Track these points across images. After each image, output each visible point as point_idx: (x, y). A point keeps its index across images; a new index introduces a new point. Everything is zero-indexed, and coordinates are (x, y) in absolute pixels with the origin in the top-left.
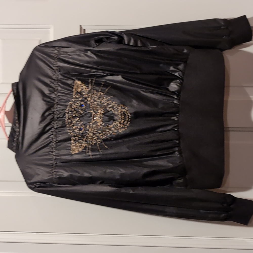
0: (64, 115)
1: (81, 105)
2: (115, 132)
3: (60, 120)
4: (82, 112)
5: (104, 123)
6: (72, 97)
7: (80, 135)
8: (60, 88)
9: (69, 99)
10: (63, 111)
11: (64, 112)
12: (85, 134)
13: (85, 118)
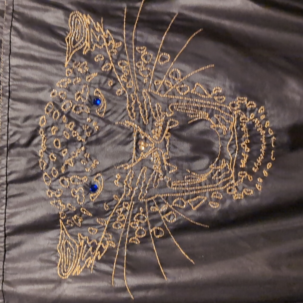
0: (35, 135)
1: (94, 102)
2: (217, 200)
3: (19, 154)
4: (95, 125)
5: (174, 164)
6: (60, 73)
7: (89, 210)
8: (17, 41)
9: (52, 78)
10: (29, 122)
11: (33, 125)
12: (106, 207)
13: (108, 147)
